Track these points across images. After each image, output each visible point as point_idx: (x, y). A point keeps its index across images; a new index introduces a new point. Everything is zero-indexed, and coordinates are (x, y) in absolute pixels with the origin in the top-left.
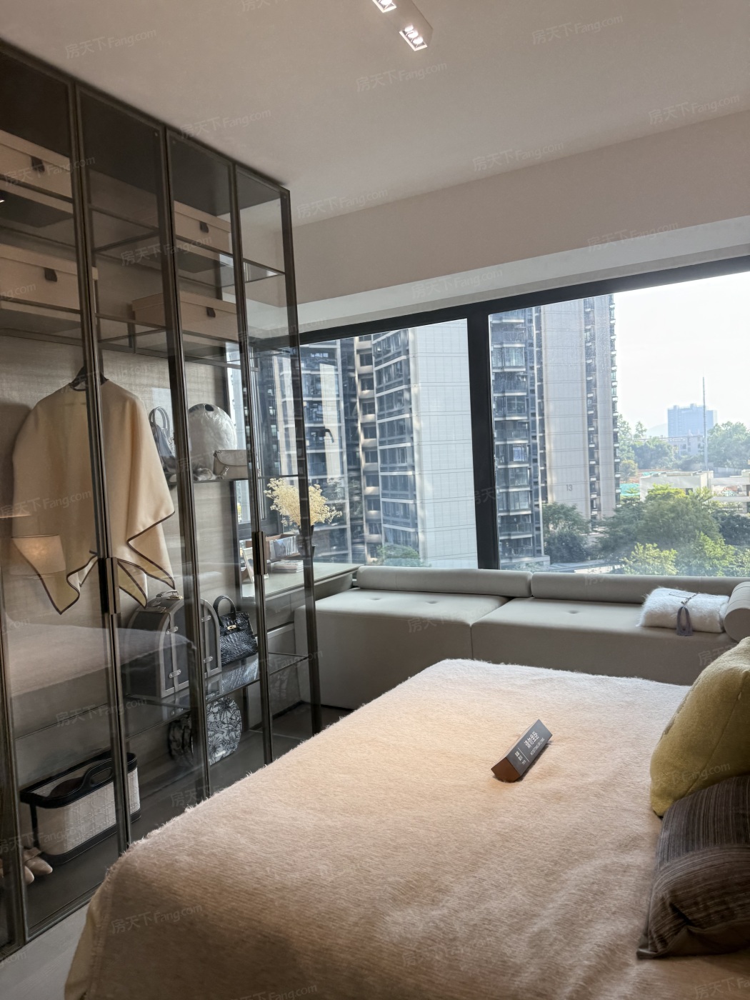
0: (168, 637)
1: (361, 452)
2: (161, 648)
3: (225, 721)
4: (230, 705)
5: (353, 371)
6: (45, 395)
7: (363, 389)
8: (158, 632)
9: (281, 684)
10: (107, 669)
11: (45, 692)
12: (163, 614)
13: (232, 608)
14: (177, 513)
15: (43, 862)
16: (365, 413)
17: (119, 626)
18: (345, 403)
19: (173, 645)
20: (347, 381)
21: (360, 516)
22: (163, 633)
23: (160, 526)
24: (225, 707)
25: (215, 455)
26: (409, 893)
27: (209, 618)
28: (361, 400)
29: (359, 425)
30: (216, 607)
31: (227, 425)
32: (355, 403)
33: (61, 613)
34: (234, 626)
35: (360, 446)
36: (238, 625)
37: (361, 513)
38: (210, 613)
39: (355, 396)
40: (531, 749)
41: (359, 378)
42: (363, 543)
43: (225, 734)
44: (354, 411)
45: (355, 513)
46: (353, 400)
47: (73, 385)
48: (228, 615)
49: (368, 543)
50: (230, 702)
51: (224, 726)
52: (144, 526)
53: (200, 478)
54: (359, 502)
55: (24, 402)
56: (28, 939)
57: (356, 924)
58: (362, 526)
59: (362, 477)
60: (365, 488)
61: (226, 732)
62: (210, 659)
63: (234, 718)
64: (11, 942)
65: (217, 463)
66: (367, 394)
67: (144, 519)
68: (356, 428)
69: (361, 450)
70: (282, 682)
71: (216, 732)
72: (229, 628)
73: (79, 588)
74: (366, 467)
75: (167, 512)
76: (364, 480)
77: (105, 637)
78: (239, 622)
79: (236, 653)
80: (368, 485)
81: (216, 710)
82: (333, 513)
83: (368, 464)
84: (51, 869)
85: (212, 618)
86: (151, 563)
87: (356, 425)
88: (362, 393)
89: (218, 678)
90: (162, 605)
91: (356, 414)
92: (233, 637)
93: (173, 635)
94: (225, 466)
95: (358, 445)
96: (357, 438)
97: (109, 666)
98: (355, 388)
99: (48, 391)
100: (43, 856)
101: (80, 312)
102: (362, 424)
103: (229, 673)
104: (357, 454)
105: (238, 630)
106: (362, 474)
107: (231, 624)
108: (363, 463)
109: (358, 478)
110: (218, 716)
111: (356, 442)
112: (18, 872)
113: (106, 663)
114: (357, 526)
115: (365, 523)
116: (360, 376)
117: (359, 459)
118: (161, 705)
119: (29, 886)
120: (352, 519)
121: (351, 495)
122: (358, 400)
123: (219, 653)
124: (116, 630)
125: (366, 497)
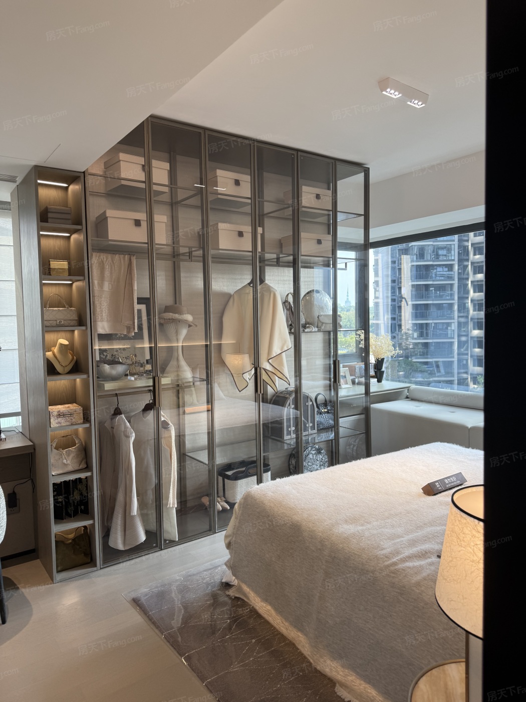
0: (288, 412)
1: (470, 304)
2: (285, 418)
3: (318, 459)
4: (322, 452)
5: (468, 241)
6: (238, 288)
7: (475, 254)
8: (284, 408)
9: (353, 447)
10: (256, 424)
11: (232, 429)
12: (287, 398)
13: (326, 401)
14: (293, 347)
15: (226, 504)
16: (475, 273)
17: (263, 402)
18: (459, 266)
19: (291, 417)
20: (462, 249)
21: (466, 352)
22: (286, 409)
23: (284, 354)
24: (319, 451)
25: (318, 317)
26: (353, 520)
27: (311, 403)
28: (472, 263)
29: (470, 283)
30: (316, 399)
31: (327, 301)
32: (467, 266)
33: (240, 392)
34: (326, 410)
35: (470, 299)
36: (328, 410)
37: (467, 349)
38: (311, 401)
39: (468, 260)
40: (448, 484)
41: (471, 246)
42: (466, 373)
43: (318, 467)
44: (466, 271)
45: (462, 350)
46: (466, 263)
47: (249, 284)
48: (323, 404)
49: (471, 374)
50: (322, 450)
51: (318, 462)
52: (276, 353)
53: (306, 331)
54: (467, 342)
55: (229, 292)
56: (217, 531)
57: (327, 525)
58: (467, 360)
59: (469, 322)
60: (471, 331)
61: (319, 465)
62: (311, 425)
63: (323, 459)
64: (210, 530)
65: (319, 322)
66: (478, 259)
67: (276, 350)
68: (467, 284)
69: (470, 301)
70: (354, 446)
71: (313, 464)
72: (323, 411)
73: (248, 380)
74: (473, 315)
75: (287, 347)
76: (471, 325)
77: (256, 406)
78: (329, 408)
79: (326, 425)
80: (474, 329)
81: (313, 452)
82: (397, 352)
83: (475, 313)
84: (229, 508)
85: (313, 404)
86: (278, 372)
87: (467, 283)
88: (474, 258)
89: (315, 435)
90: (287, 394)
91: (468, 274)
92: (325, 416)
93: (291, 410)
94: (323, 323)
95: (468, 298)
96: (468, 292)
97: (257, 422)
98: (468, 254)
99: (240, 286)
100: (227, 502)
101: (252, 252)
102: (472, 282)
103: (322, 434)
104: (466, 304)
105: (328, 412)
106: (470, 320)
107: (324, 409)
108: (471, 312)
109: (466, 323)
110: (315, 456)
111: (466, 296)
112: (214, 505)
113: (256, 421)
114: (463, 360)
115: (469, 358)
116: (472, 245)
117: (468, 308)
118: (284, 443)
119: (219, 512)
120: (459, 354)
121: (459, 336)
122: (470, 263)
123: (316, 422)
124: (261, 403)
125: (472, 338)
